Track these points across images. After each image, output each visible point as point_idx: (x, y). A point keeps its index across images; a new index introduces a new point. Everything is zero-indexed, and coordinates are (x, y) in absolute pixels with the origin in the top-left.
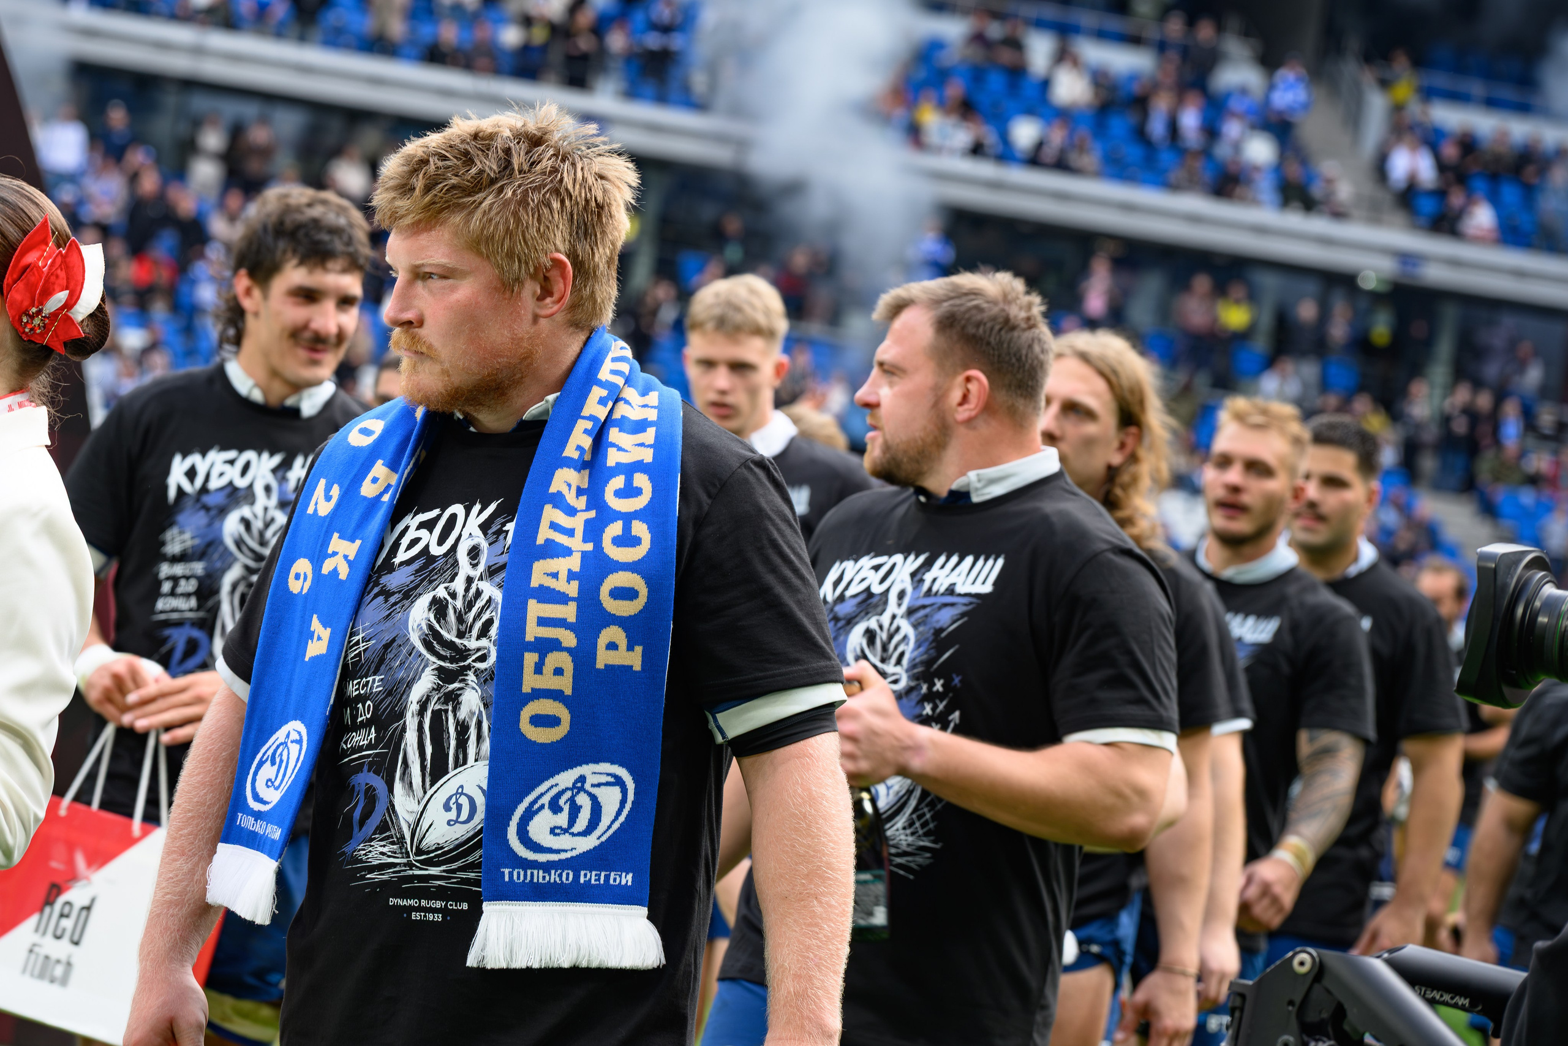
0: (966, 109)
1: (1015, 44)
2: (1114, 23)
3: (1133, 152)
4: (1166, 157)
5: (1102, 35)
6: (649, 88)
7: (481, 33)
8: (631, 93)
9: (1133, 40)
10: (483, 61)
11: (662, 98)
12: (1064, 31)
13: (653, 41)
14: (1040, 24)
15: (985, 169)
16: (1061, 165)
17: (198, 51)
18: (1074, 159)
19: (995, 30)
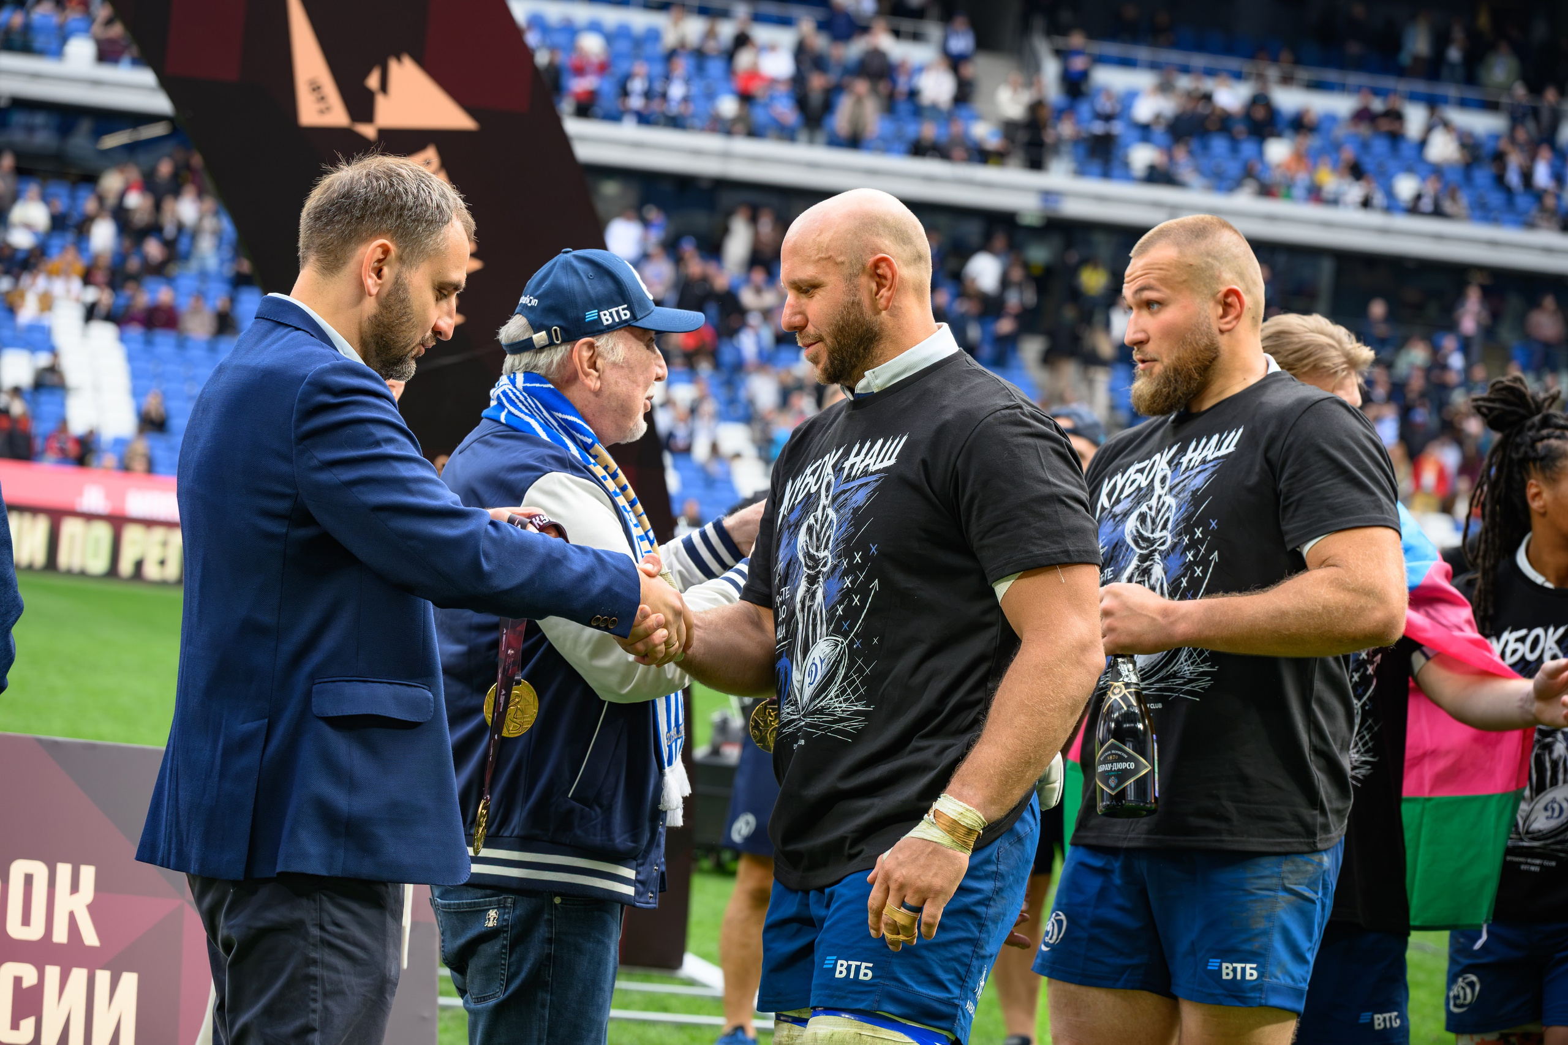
0: (1357, 172)
1: (1396, 116)
2: (1471, 94)
3: (1495, 198)
4: (1523, 201)
5: (1464, 104)
6: (1095, 166)
7: (956, 128)
8: (1081, 172)
9: (1489, 106)
10: (958, 152)
11: (1106, 174)
12: (1433, 103)
13: (1098, 128)
14: (1414, 97)
15: (1374, 218)
16: (1438, 212)
17: (726, 155)
18: (1448, 206)
19: (1377, 105)
